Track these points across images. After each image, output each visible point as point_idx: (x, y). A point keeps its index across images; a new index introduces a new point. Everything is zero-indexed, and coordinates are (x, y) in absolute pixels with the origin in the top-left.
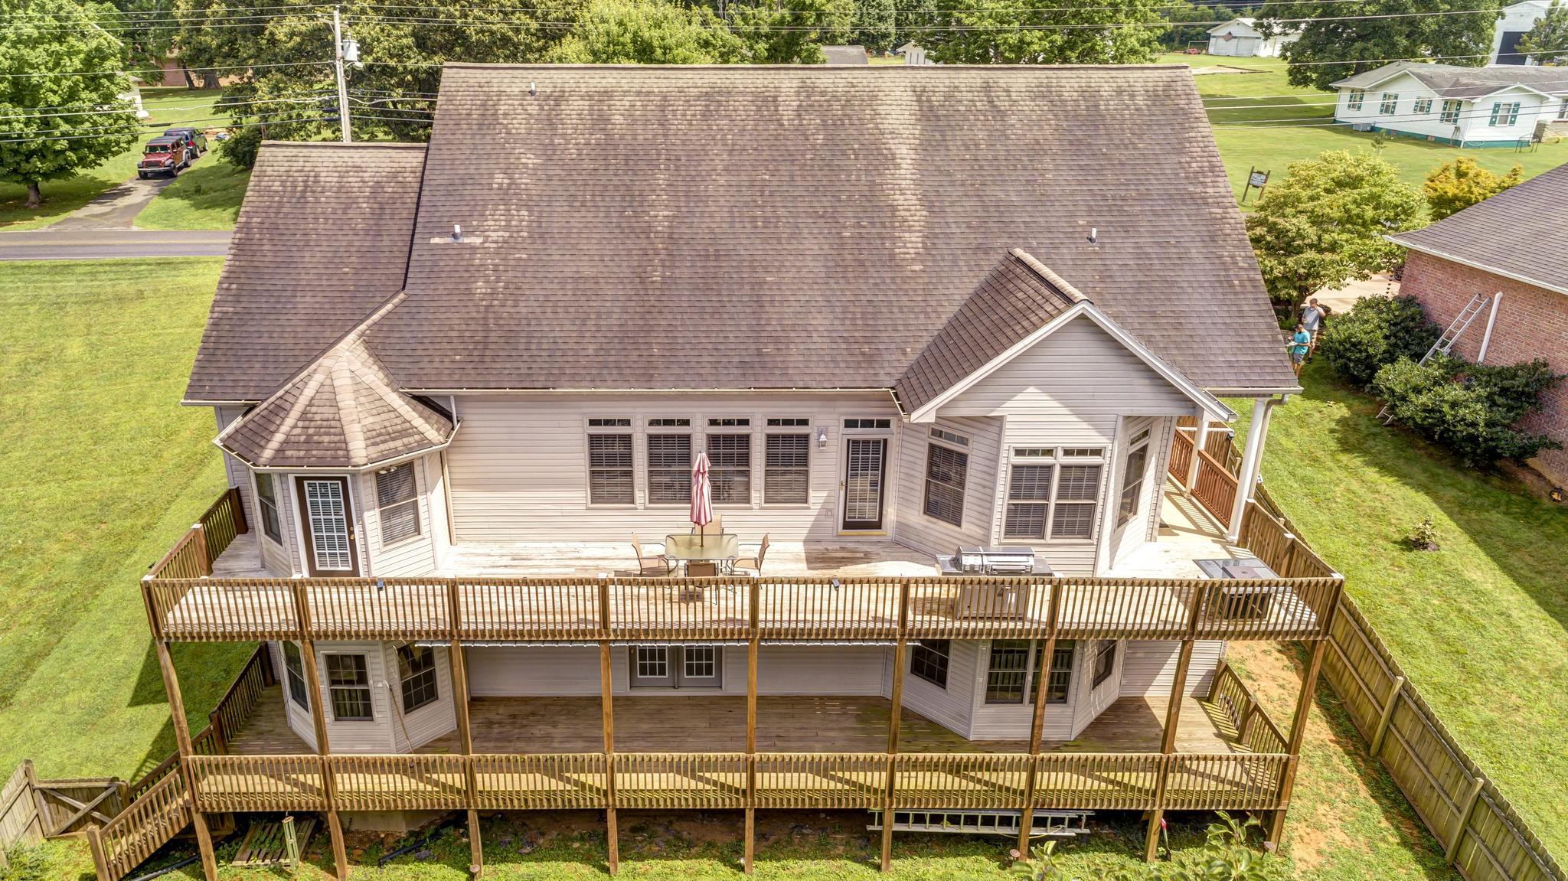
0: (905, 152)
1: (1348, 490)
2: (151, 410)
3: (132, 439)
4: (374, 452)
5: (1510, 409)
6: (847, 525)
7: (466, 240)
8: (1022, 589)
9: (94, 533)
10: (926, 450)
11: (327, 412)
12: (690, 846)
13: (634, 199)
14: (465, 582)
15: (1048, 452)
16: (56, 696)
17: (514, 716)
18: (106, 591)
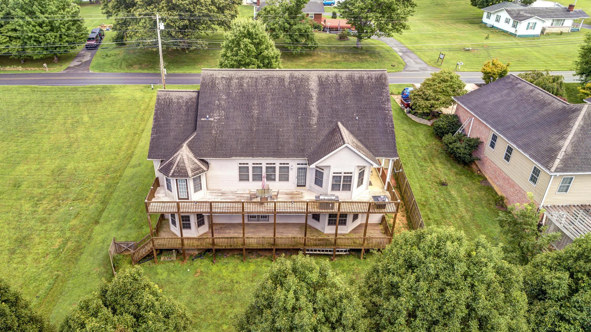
0: (314, 95)
1: (431, 169)
2: (113, 140)
3: (109, 149)
4: (193, 174)
5: (470, 150)
6: (298, 186)
7: (210, 119)
8: (333, 204)
9: (107, 178)
10: (315, 171)
11: (182, 164)
12: (261, 256)
13: (249, 108)
14: (214, 202)
15: (341, 173)
16: (109, 221)
17: (221, 228)
18: (114, 194)
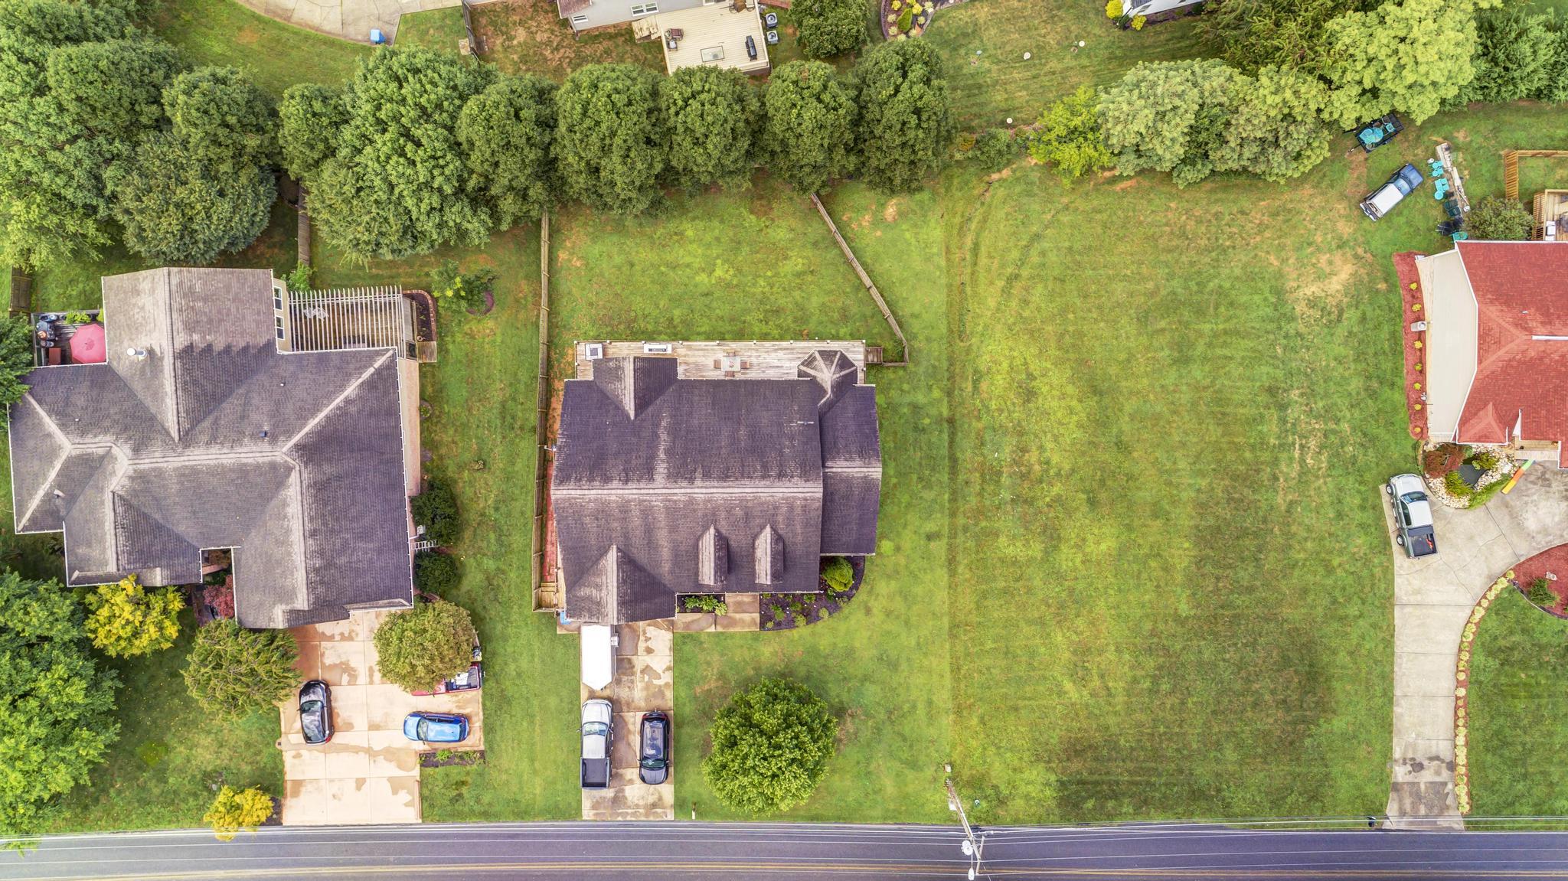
0: (661, 455)
7: (802, 423)
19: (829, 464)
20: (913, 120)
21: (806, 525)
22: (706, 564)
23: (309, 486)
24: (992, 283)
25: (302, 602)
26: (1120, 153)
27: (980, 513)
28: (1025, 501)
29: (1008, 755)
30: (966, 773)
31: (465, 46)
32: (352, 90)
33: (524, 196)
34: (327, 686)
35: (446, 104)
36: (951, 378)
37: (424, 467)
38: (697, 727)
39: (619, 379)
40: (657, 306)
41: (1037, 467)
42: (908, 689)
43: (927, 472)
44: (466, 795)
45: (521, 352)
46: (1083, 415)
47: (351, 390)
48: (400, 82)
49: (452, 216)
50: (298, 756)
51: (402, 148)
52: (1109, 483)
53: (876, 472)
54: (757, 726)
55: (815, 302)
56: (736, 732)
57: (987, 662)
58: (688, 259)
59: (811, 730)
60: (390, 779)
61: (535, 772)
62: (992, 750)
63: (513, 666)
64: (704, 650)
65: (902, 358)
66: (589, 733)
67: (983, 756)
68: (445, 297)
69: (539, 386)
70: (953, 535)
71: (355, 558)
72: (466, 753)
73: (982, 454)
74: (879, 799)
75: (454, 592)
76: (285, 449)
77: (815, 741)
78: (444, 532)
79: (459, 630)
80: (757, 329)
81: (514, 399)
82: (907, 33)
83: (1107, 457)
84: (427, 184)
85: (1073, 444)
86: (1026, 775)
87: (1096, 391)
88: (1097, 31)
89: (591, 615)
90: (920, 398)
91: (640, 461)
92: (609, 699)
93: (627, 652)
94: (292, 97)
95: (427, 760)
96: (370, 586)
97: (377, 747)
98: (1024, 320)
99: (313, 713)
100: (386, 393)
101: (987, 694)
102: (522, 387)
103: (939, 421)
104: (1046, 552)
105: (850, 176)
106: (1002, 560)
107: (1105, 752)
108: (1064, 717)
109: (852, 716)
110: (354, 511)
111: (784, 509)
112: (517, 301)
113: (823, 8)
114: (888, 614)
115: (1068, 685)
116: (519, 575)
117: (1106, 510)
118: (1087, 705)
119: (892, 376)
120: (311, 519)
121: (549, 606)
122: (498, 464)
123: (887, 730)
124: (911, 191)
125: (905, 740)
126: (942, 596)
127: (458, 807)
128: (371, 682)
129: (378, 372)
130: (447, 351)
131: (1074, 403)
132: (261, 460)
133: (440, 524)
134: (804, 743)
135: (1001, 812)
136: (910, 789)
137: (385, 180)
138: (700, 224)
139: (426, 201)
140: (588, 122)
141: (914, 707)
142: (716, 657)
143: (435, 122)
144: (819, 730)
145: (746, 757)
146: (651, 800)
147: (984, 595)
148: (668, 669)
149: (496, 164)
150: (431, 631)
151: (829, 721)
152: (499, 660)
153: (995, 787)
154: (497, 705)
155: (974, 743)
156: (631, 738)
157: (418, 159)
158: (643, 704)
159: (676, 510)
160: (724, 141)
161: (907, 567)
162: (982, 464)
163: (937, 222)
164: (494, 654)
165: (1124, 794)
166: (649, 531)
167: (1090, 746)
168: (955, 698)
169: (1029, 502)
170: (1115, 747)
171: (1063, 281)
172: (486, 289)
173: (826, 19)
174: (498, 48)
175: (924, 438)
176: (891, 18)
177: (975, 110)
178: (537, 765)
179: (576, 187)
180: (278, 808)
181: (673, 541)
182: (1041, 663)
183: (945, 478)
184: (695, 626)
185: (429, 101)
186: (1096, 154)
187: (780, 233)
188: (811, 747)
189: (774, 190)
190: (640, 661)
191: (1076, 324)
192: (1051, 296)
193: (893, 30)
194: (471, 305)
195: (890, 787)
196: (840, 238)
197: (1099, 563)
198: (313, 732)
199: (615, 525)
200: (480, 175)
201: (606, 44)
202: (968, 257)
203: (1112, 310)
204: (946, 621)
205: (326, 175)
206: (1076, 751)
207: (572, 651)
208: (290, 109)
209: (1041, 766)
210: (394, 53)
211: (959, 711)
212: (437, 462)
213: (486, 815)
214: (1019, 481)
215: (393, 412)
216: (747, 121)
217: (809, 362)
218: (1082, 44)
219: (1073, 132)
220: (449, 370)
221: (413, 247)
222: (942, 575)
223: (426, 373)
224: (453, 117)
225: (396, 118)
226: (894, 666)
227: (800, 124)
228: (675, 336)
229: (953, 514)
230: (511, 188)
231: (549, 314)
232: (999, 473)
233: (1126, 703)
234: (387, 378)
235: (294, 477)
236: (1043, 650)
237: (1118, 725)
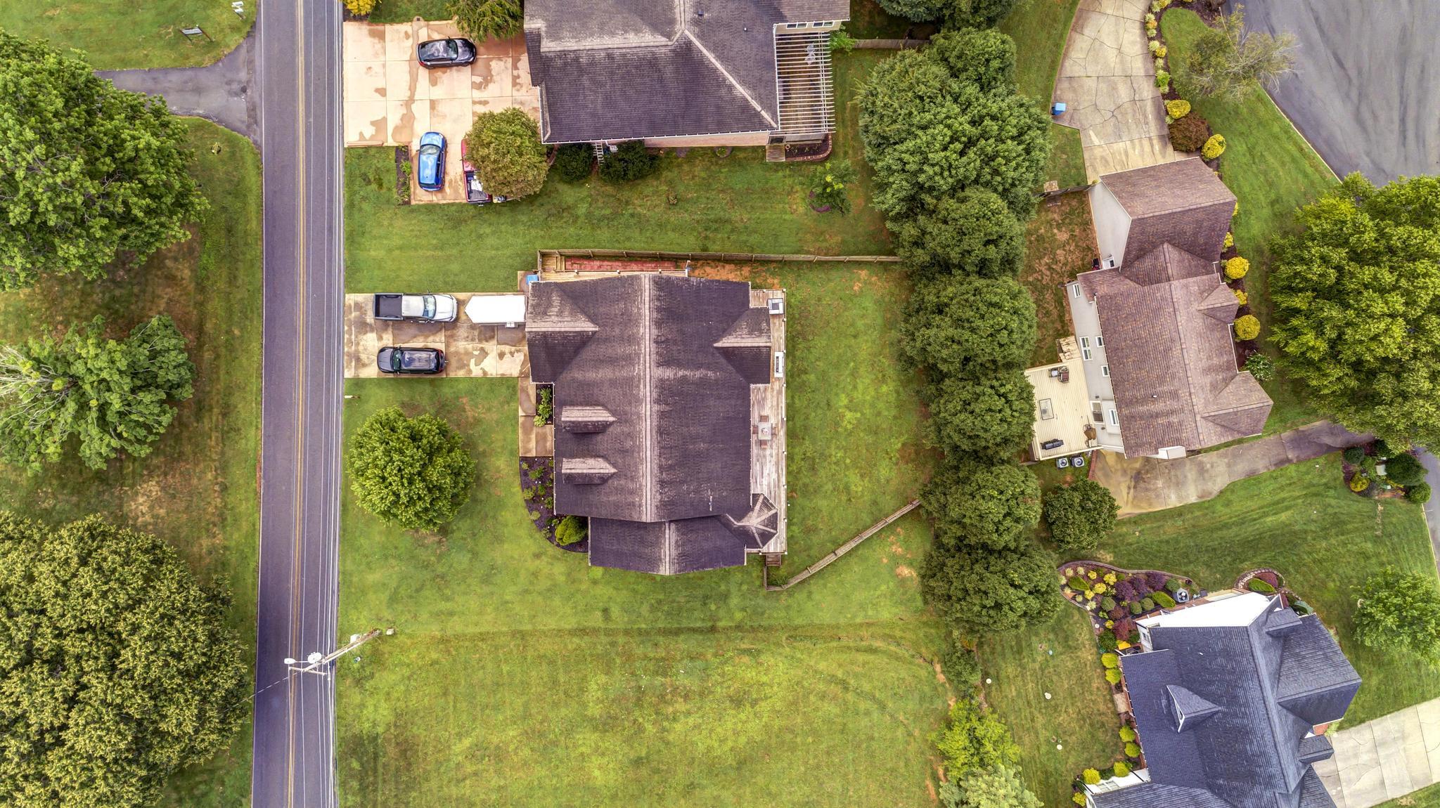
0: (681, 373)
7: (711, 500)
13: (698, 454)
19: (673, 526)
20: (989, 603)
21: (617, 505)
22: (581, 413)
23: (653, 53)
24: (840, 665)
25: (548, 46)
26: (960, 786)
27: (628, 657)
28: (639, 699)
29: (402, 688)
30: (385, 648)
31: (1052, 186)
32: (1011, 93)
33: (918, 243)
34: (471, 63)
35: (999, 179)
36: (753, 629)
37: (671, 150)
38: (431, 399)
39: (751, 333)
40: (818, 359)
41: (671, 709)
42: (465, 593)
43: (666, 608)
44: (370, 188)
45: (776, 236)
46: (719, 752)
47: (741, 90)
48: (1018, 138)
49: (898, 181)
50: (407, 36)
51: (957, 140)
52: (656, 777)
53: (666, 570)
54: (430, 460)
55: (822, 503)
56: (425, 441)
57: (490, 666)
58: (860, 387)
59: (426, 510)
60: (385, 119)
61: (390, 250)
62: (406, 671)
63: (488, 230)
64: (502, 405)
65: (771, 583)
66: (425, 301)
67: (402, 664)
68: (825, 173)
69: (745, 254)
70: (608, 632)
71: (588, 93)
72: (408, 189)
73: (682, 659)
74: (363, 567)
75: (557, 178)
76: (687, 32)
77: (416, 514)
78: (611, 170)
79: (522, 185)
80: (797, 450)
81: (733, 231)
82: (1067, 585)
83: (680, 776)
84: (926, 160)
85: (692, 743)
86: (383, 704)
87: (741, 764)
88: (1071, 760)
89: (534, 307)
90: (734, 601)
91: (675, 353)
92: (457, 319)
93: (500, 334)
94: (1003, 42)
95: (402, 152)
96: (562, 106)
97: (414, 107)
98: (806, 696)
99: (446, 51)
100: (738, 120)
101: (459, 667)
102: (744, 238)
103: (714, 618)
104: (592, 719)
105: (937, 536)
106: (584, 678)
107: (404, 778)
108: (437, 739)
109: (440, 542)
110: (631, 92)
111: (631, 486)
112: (822, 233)
113: (1089, 510)
114: (535, 574)
115: (467, 742)
116: (572, 235)
117: (631, 775)
118: (449, 760)
119: (754, 575)
120: (624, 55)
121: (543, 264)
122: (674, 217)
123: (427, 575)
124: (924, 594)
125: (417, 591)
126: (552, 623)
127: (359, 181)
128: (474, 103)
129: (757, 114)
130: (776, 171)
131: (730, 744)
132: (677, 10)
133: (619, 166)
134: (415, 505)
135: (348, 681)
136: (371, 596)
137: (930, 122)
138: (892, 398)
139: (912, 159)
140: (983, 308)
141: (448, 599)
142: (495, 416)
143: (982, 168)
144: (427, 517)
145: (401, 452)
146: (363, 357)
147: (552, 663)
148: (485, 373)
149: (945, 222)
150: (521, 160)
151: (435, 524)
152: (493, 218)
153: (372, 676)
154: (454, 217)
155: (413, 655)
156: (421, 339)
157: (948, 154)
158: (452, 349)
159: (631, 387)
160: (968, 430)
161: (578, 590)
162: (674, 659)
163: (896, 615)
164: (499, 213)
165: (364, 796)
166: (612, 361)
167: (410, 764)
168: (457, 637)
169: (639, 703)
170: (409, 788)
171: (842, 732)
172: (832, 207)
173: (1079, 513)
174: (1050, 216)
175: (698, 604)
176: (1081, 570)
177: (999, 648)
178: (397, 252)
179: (925, 291)
180: (358, 18)
181: (602, 382)
182: (488, 716)
183: (661, 625)
184: (524, 397)
185: (1000, 164)
186: (959, 765)
187: (885, 471)
188: (411, 512)
189: (924, 465)
190: (492, 347)
191: (803, 744)
192: (829, 721)
193: (1070, 572)
194: (818, 196)
195: (373, 577)
196: (880, 526)
197: (582, 769)
198: (430, 50)
199: (617, 331)
200: (935, 206)
201: (1055, 312)
202: (864, 643)
203: (817, 778)
204: (528, 627)
205: (935, 69)
206: (405, 751)
207: (502, 284)
208: (992, 39)
209: (391, 719)
210: (1043, 130)
211: (444, 640)
212: (676, 162)
213: (351, 206)
214: (658, 692)
215: (721, 127)
216: (986, 448)
217: (767, 505)
218: (1059, 747)
219: (979, 741)
220: (759, 172)
221: (870, 144)
222: (571, 623)
223: (757, 152)
224: (987, 184)
225: (985, 135)
226: (486, 580)
227: (983, 497)
228: (791, 376)
229: (627, 632)
230: (924, 233)
231: (810, 262)
232: (665, 675)
233: (450, 797)
234: (752, 121)
235: (662, 40)
236: (501, 718)
237: (430, 790)
